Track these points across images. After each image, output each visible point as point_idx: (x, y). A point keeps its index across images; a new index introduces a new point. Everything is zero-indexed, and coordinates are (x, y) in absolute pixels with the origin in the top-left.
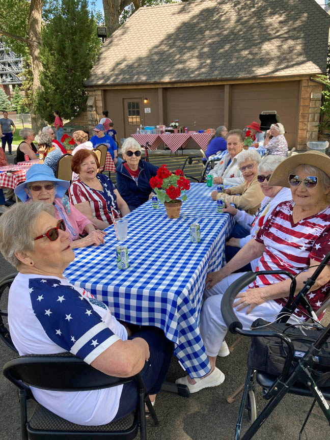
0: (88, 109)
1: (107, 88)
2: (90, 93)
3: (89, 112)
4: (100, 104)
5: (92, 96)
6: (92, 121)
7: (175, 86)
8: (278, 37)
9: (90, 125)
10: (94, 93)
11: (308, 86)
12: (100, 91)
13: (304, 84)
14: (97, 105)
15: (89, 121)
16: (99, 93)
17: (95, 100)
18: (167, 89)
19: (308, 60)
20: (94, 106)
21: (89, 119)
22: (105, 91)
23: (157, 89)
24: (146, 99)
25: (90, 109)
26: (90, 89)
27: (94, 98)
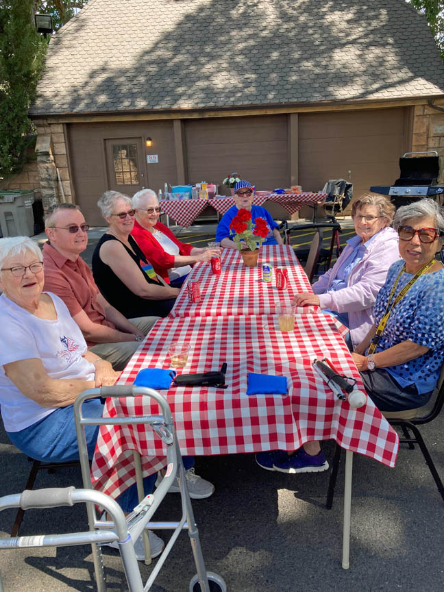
0: (39, 159)
1: (75, 121)
2: (41, 130)
3: (42, 165)
4: (62, 149)
5: (44, 135)
6: (48, 180)
7: (207, 116)
8: (354, 42)
9: (44, 187)
10: (48, 130)
11: (423, 115)
12: (61, 125)
13: (418, 111)
14: (57, 151)
15: (42, 180)
16: (59, 129)
17: (51, 143)
18: (190, 121)
19: (416, 76)
20: (51, 153)
21: (43, 176)
22: (69, 125)
23: (172, 121)
24: (150, 140)
25: (44, 158)
26: (41, 122)
27: (49, 138)
